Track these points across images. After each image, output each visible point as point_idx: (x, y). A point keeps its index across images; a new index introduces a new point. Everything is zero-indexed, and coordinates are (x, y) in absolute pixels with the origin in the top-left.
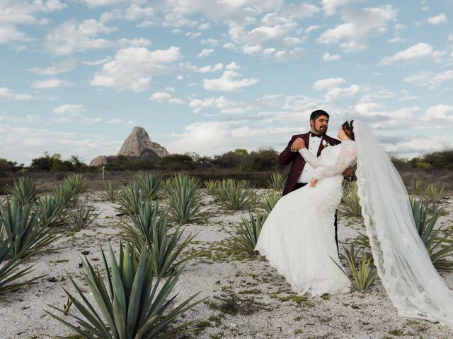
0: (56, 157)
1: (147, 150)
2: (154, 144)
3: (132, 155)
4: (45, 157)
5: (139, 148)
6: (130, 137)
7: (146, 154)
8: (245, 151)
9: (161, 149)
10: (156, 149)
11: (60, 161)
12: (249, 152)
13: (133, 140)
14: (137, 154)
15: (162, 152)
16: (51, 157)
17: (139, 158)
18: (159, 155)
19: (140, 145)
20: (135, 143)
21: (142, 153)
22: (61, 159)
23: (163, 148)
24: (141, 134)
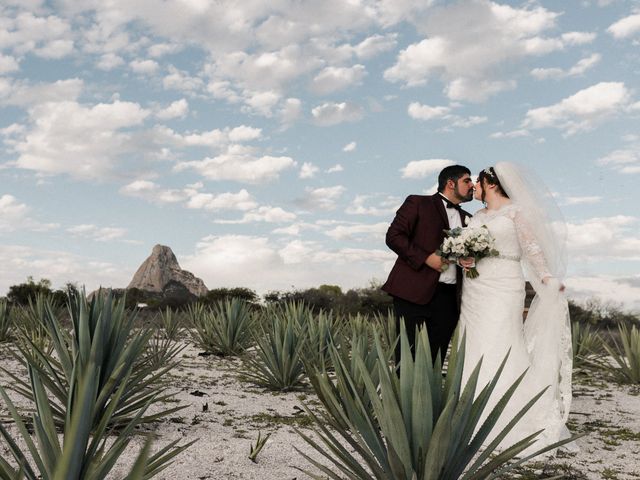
0: (43, 285)
1: (173, 282)
2: (185, 273)
3: (149, 289)
4: (28, 283)
5: (161, 278)
6: (148, 260)
7: (172, 288)
8: (337, 290)
9: (194, 282)
10: (188, 281)
11: (49, 290)
12: (345, 291)
13: (152, 266)
14: (158, 288)
15: (196, 287)
16: (36, 283)
17: (161, 294)
18: (192, 291)
19: (163, 273)
20: (155, 271)
21: (166, 286)
22: (50, 288)
23: (198, 280)
24: (165, 257)
